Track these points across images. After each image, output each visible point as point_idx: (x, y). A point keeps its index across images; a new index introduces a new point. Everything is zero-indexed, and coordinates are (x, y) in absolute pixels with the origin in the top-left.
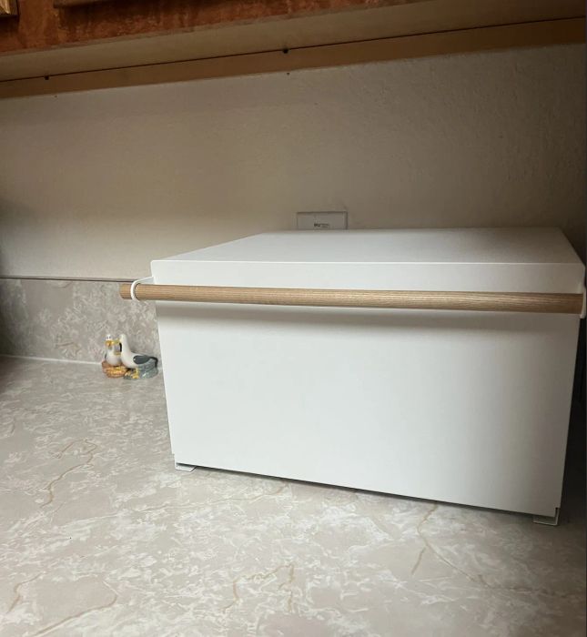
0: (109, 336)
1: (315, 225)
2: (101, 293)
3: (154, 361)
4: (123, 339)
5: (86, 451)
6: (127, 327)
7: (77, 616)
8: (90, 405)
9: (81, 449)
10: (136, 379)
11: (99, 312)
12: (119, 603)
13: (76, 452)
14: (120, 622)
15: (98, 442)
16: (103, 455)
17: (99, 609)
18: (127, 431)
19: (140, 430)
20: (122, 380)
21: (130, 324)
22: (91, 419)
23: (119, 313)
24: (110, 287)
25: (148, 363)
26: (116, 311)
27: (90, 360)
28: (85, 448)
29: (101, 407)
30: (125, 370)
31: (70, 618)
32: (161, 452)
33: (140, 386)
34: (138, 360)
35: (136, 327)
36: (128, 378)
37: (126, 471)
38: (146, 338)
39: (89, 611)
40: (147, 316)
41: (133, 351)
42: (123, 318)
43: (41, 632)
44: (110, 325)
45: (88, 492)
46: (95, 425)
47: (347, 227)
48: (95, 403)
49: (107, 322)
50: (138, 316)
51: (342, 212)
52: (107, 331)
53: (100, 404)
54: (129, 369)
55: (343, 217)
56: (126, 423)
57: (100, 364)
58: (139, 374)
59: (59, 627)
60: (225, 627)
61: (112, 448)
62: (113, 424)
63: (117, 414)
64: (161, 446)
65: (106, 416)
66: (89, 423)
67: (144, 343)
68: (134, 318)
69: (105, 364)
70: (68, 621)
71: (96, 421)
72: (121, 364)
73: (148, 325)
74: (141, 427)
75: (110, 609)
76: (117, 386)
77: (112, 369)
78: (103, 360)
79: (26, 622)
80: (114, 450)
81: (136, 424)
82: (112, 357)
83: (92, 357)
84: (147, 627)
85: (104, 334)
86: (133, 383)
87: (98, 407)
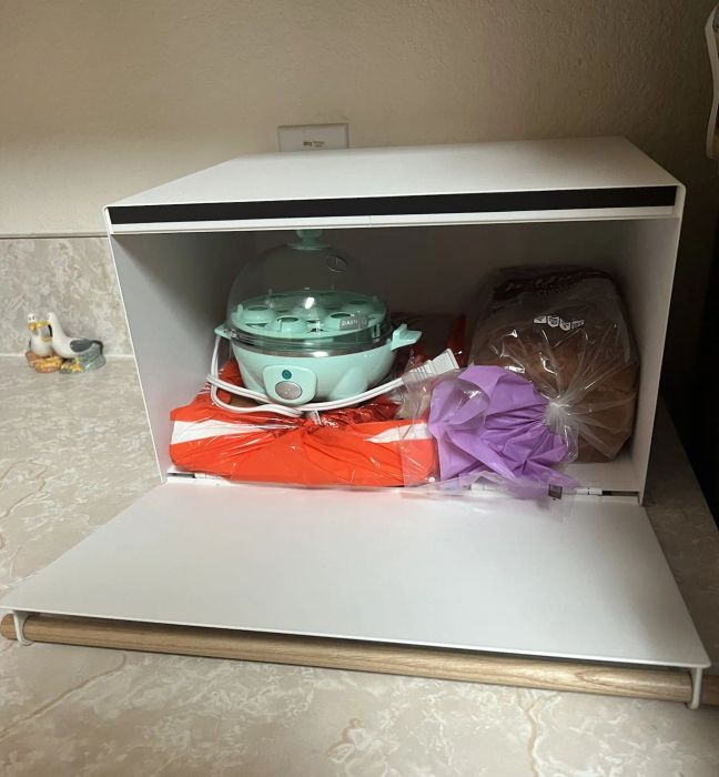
0: (31, 315)
1: (306, 144)
2: (9, 256)
3: (98, 346)
4: (52, 319)
5: (33, 475)
6: (53, 302)
7: (80, 687)
8: (23, 413)
9: (26, 472)
10: (77, 372)
11: (10, 283)
12: (131, 663)
13: (20, 478)
14: (139, 687)
15: (48, 462)
16: (59, 478)
17: (107, 673)
18: (84, 442)
19: (101, 441)
20: (57, 376)
21: (58, 297)
22: (29, 433)
23: (39, 283)
24: (21, 246)
25: (89, 350)
26: (35, 279)
27: (7, 352)
28: (31, 472)
29: (39, 415)
30: (60, 362)
31: (71, 690)
32: (137, 467)
33: (83, 381)
34: (77, 346)
35: (67, 301)
36: (66, 371)
37: (96, 496)
38: (82, 315)
39: (93, 678)
40: (80, 283)
41: (68, 334)
42: (46, 290)
43: (37, 712)
44: (30, 300)
45: (51, 529)
46: (36, 438)
47: (348, 146)
48: (29, 410)
49: (24, 297)
50: (68, 285)
51: (342, 124)
52: (25, 309)
53: (37, 411)
54: (65, 360)
55: (342, 129)
56: (79, 433)
57: (22, 355)
58: (81, 366)
59: (60, 702)
60: (274, 675)
61: (69, 468)
62: (63, 435)
63: (64, 422)
64: (134, 459)
65: (49, 425)
66: (27, 437)
67: (80, 322)
68: (62, 289)
69: (31, 355)
70: (68, 695)
71: (35, 434)
72: (54, 353)
73: (83, 297)
74: (101, 436)
75: (119, 673)
76: (53, 383)
77: (42, 361)
78: (25, 351)
79: (12, 703)
80: (73, 470)
81: (92, 433)
82: (40, 345)
83: (8, 346)
84: (174, 688)
85: (21, 314)
86: (74, 378)
87: (35, 415)
